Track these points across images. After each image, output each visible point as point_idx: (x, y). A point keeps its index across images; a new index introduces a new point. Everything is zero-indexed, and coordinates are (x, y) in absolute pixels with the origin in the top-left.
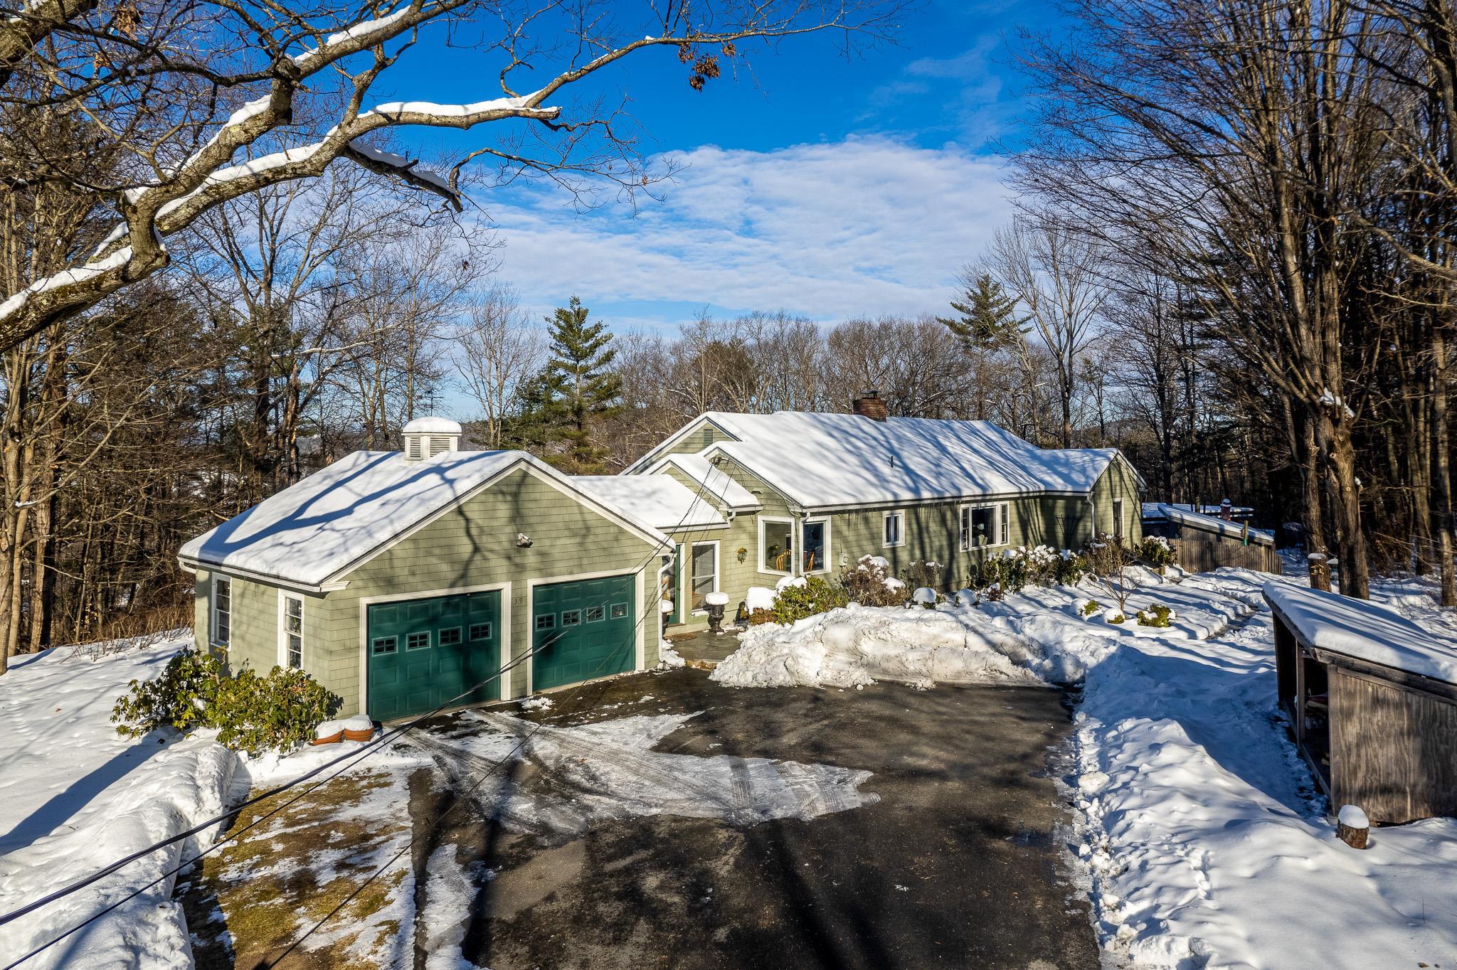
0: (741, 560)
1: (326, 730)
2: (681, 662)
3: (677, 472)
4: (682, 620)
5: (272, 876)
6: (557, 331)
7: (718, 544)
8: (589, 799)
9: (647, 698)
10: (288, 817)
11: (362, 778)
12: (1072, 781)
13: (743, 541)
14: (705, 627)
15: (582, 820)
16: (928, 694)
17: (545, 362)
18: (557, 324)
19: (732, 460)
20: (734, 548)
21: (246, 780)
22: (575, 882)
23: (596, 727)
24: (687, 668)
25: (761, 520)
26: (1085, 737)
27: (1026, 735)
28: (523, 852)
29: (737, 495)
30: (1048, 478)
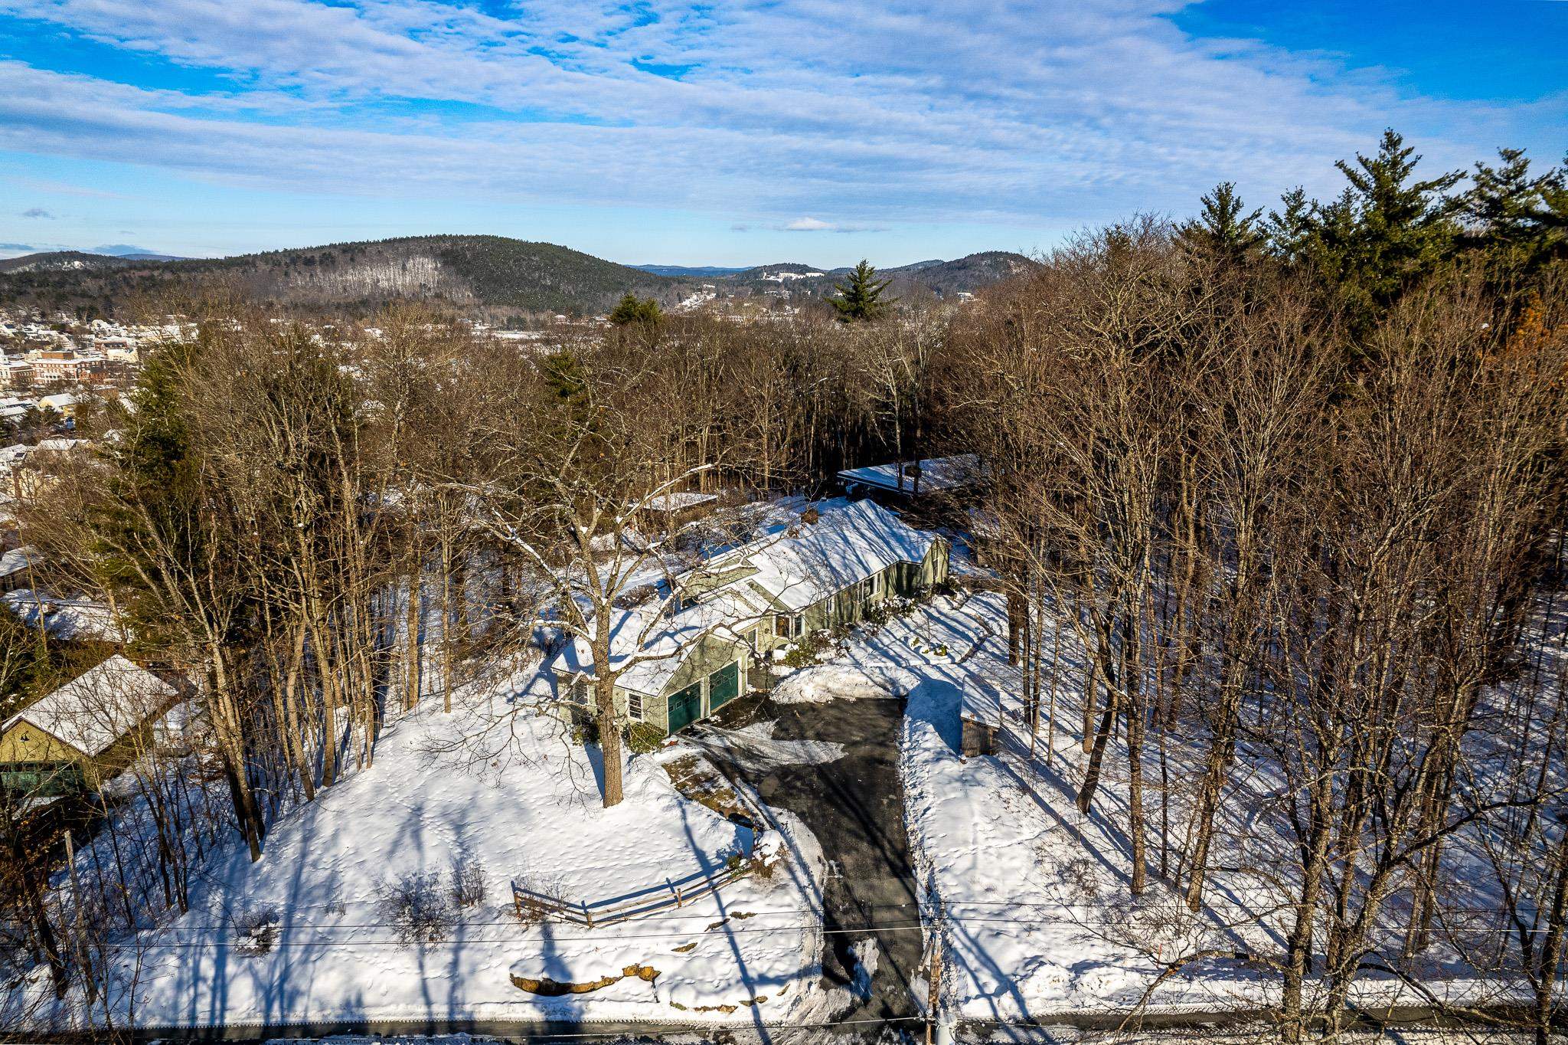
0: (766, 633)
1: (666, 742)
2: (759, 690)
3: (736, 594)
7: (757, 628)
8: (765, 760)
9: (753, 712)
10: (681, 774)
11: (689, 758)
12: (901, 744)
13: (766, 626)
15: (769, 767)
16: (855, 703)
19: (758, 586)
20: (764, 629)
22: (779, 786)
23: (746, 730)
24: (759, 694)
25: (774, 615)
26: (906, 725)
27: (884, 724)
29: (763, 605)
30: (899, 552)
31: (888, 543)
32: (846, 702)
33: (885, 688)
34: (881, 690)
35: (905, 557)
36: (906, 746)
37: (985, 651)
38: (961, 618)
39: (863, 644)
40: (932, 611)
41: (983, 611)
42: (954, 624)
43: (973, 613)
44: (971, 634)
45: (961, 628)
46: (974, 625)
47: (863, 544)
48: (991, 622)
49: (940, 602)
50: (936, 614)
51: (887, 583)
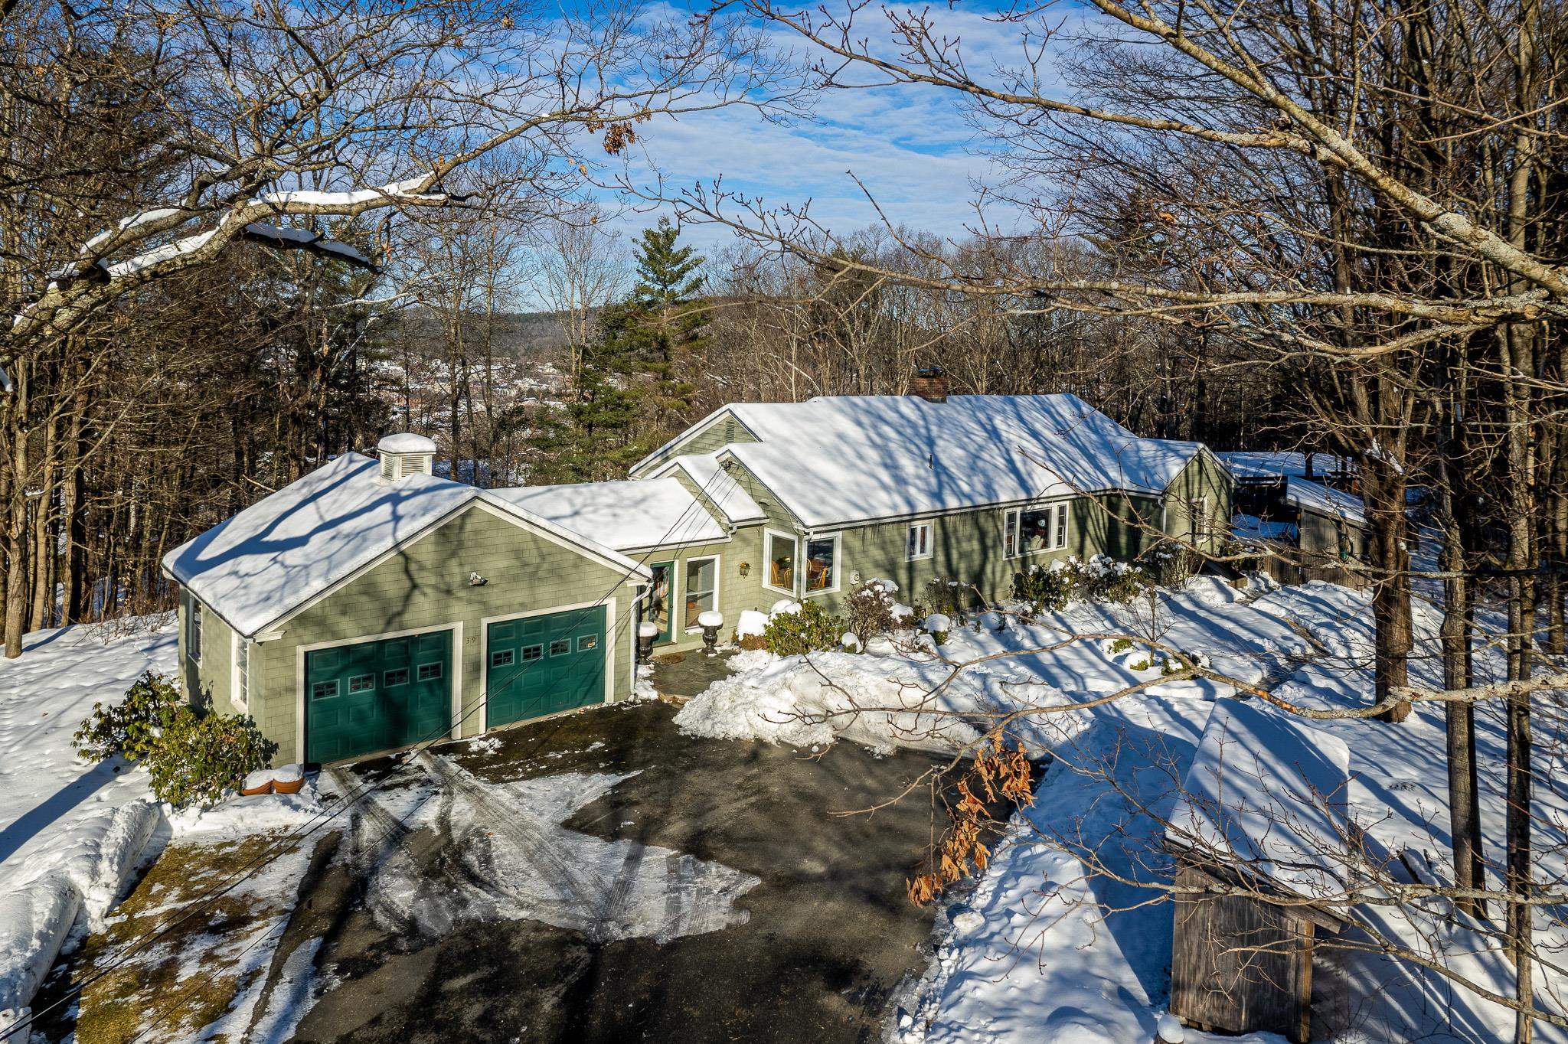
0: (745, 574)
1: (256, 780)
2: (654, 695)
3: (683, 475)
4: (674, 639)
5: (142, 964)
6: (644, 255)
7: (717, 558)
8: (469, 890)
9: (598, 744)
10: (186, 888)
11: (275, 839)
12: (953, 915)
13: (747, 556)
14: (699, 645)
15: (450, 918)
17: (632, 286)
18: (644, 245)
19: (742, 465)
20: (736, 564)
21: (167, 834)
22: (407, 1002)
23: (522, 786)
24: (658, 702)
25: (768, 533)
26: (1004, 849)
28: (378, 956)
29: (741, 507)
30: (1114, 474)
31: (1092, 459)
32: (863, 753)
33: (981, 729)
34: (968, 733)
35: (1126, 483)
36: (965, 925)
37: (1305, 682)
38: (1250, 619)
39: (984, 635)
40: (1180, 599)
41: (1305, 611)
42: (1228, 625)
43: (1282, 613)
44: (1268, 646)
45: (1245, 635)
46: (1278, 631)
47: (1032, 446)
48: (1323, 631)
49: (1204, 589)
50: (1187, 605)
51: (1083, 530)
